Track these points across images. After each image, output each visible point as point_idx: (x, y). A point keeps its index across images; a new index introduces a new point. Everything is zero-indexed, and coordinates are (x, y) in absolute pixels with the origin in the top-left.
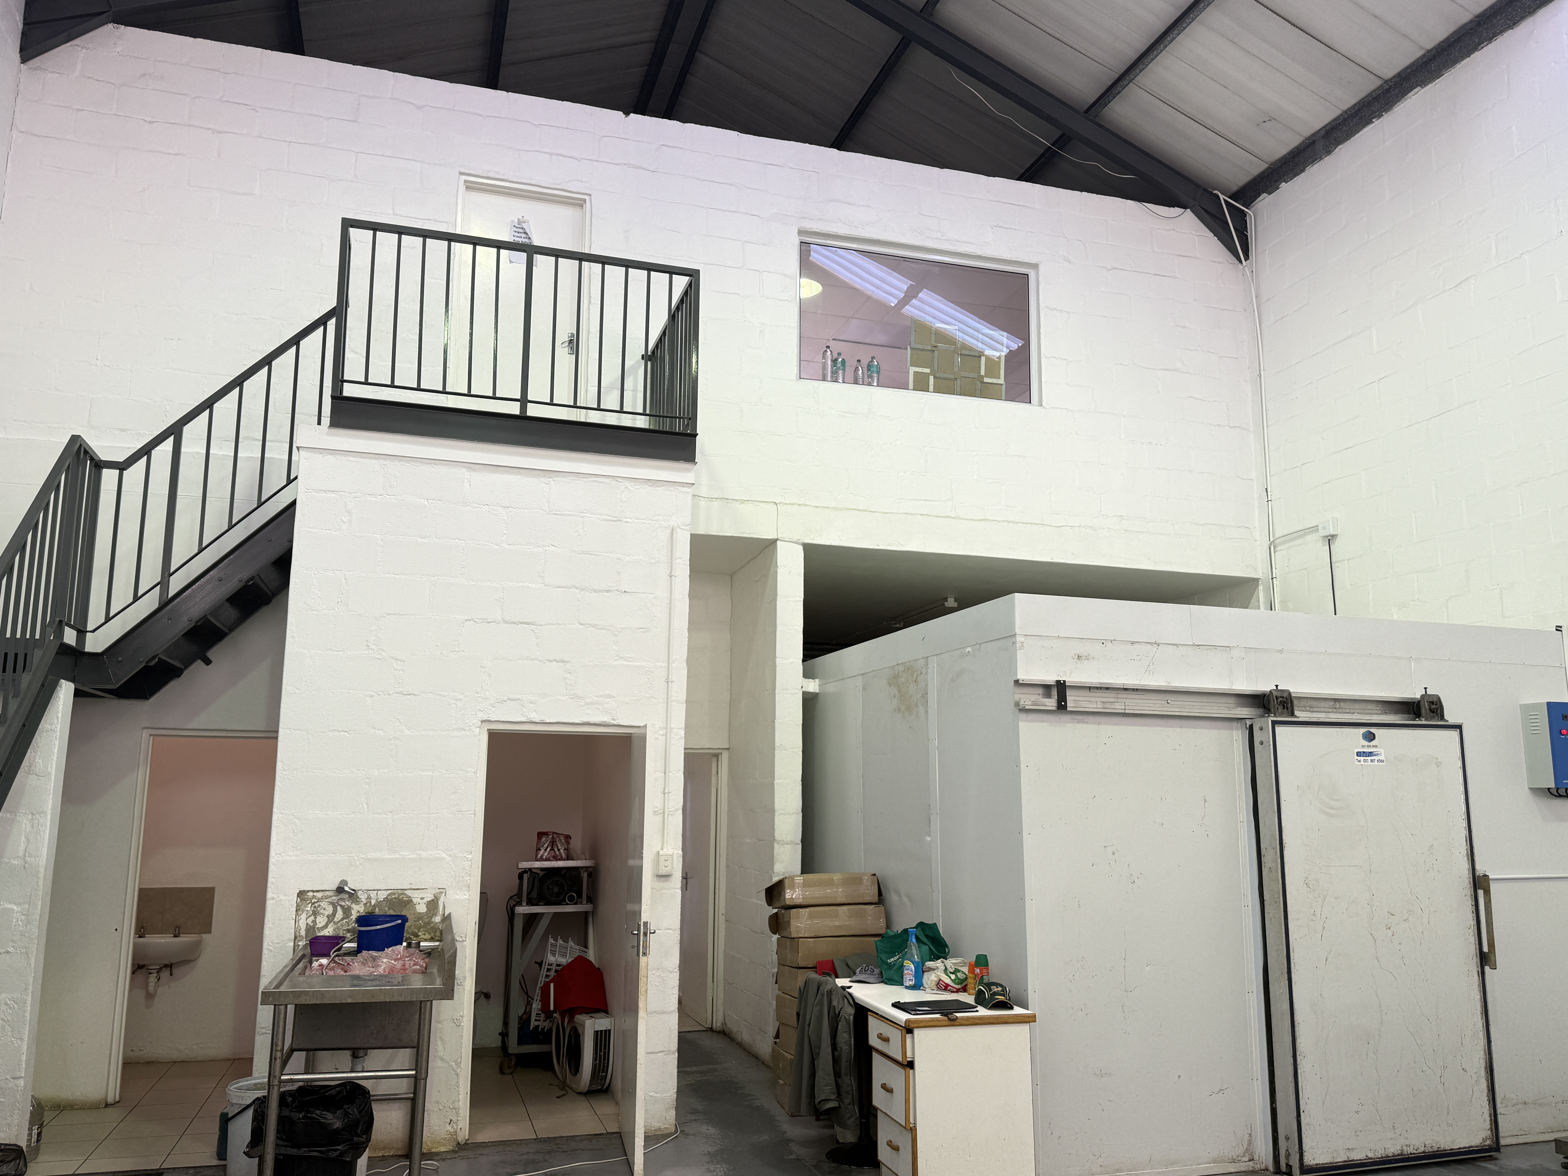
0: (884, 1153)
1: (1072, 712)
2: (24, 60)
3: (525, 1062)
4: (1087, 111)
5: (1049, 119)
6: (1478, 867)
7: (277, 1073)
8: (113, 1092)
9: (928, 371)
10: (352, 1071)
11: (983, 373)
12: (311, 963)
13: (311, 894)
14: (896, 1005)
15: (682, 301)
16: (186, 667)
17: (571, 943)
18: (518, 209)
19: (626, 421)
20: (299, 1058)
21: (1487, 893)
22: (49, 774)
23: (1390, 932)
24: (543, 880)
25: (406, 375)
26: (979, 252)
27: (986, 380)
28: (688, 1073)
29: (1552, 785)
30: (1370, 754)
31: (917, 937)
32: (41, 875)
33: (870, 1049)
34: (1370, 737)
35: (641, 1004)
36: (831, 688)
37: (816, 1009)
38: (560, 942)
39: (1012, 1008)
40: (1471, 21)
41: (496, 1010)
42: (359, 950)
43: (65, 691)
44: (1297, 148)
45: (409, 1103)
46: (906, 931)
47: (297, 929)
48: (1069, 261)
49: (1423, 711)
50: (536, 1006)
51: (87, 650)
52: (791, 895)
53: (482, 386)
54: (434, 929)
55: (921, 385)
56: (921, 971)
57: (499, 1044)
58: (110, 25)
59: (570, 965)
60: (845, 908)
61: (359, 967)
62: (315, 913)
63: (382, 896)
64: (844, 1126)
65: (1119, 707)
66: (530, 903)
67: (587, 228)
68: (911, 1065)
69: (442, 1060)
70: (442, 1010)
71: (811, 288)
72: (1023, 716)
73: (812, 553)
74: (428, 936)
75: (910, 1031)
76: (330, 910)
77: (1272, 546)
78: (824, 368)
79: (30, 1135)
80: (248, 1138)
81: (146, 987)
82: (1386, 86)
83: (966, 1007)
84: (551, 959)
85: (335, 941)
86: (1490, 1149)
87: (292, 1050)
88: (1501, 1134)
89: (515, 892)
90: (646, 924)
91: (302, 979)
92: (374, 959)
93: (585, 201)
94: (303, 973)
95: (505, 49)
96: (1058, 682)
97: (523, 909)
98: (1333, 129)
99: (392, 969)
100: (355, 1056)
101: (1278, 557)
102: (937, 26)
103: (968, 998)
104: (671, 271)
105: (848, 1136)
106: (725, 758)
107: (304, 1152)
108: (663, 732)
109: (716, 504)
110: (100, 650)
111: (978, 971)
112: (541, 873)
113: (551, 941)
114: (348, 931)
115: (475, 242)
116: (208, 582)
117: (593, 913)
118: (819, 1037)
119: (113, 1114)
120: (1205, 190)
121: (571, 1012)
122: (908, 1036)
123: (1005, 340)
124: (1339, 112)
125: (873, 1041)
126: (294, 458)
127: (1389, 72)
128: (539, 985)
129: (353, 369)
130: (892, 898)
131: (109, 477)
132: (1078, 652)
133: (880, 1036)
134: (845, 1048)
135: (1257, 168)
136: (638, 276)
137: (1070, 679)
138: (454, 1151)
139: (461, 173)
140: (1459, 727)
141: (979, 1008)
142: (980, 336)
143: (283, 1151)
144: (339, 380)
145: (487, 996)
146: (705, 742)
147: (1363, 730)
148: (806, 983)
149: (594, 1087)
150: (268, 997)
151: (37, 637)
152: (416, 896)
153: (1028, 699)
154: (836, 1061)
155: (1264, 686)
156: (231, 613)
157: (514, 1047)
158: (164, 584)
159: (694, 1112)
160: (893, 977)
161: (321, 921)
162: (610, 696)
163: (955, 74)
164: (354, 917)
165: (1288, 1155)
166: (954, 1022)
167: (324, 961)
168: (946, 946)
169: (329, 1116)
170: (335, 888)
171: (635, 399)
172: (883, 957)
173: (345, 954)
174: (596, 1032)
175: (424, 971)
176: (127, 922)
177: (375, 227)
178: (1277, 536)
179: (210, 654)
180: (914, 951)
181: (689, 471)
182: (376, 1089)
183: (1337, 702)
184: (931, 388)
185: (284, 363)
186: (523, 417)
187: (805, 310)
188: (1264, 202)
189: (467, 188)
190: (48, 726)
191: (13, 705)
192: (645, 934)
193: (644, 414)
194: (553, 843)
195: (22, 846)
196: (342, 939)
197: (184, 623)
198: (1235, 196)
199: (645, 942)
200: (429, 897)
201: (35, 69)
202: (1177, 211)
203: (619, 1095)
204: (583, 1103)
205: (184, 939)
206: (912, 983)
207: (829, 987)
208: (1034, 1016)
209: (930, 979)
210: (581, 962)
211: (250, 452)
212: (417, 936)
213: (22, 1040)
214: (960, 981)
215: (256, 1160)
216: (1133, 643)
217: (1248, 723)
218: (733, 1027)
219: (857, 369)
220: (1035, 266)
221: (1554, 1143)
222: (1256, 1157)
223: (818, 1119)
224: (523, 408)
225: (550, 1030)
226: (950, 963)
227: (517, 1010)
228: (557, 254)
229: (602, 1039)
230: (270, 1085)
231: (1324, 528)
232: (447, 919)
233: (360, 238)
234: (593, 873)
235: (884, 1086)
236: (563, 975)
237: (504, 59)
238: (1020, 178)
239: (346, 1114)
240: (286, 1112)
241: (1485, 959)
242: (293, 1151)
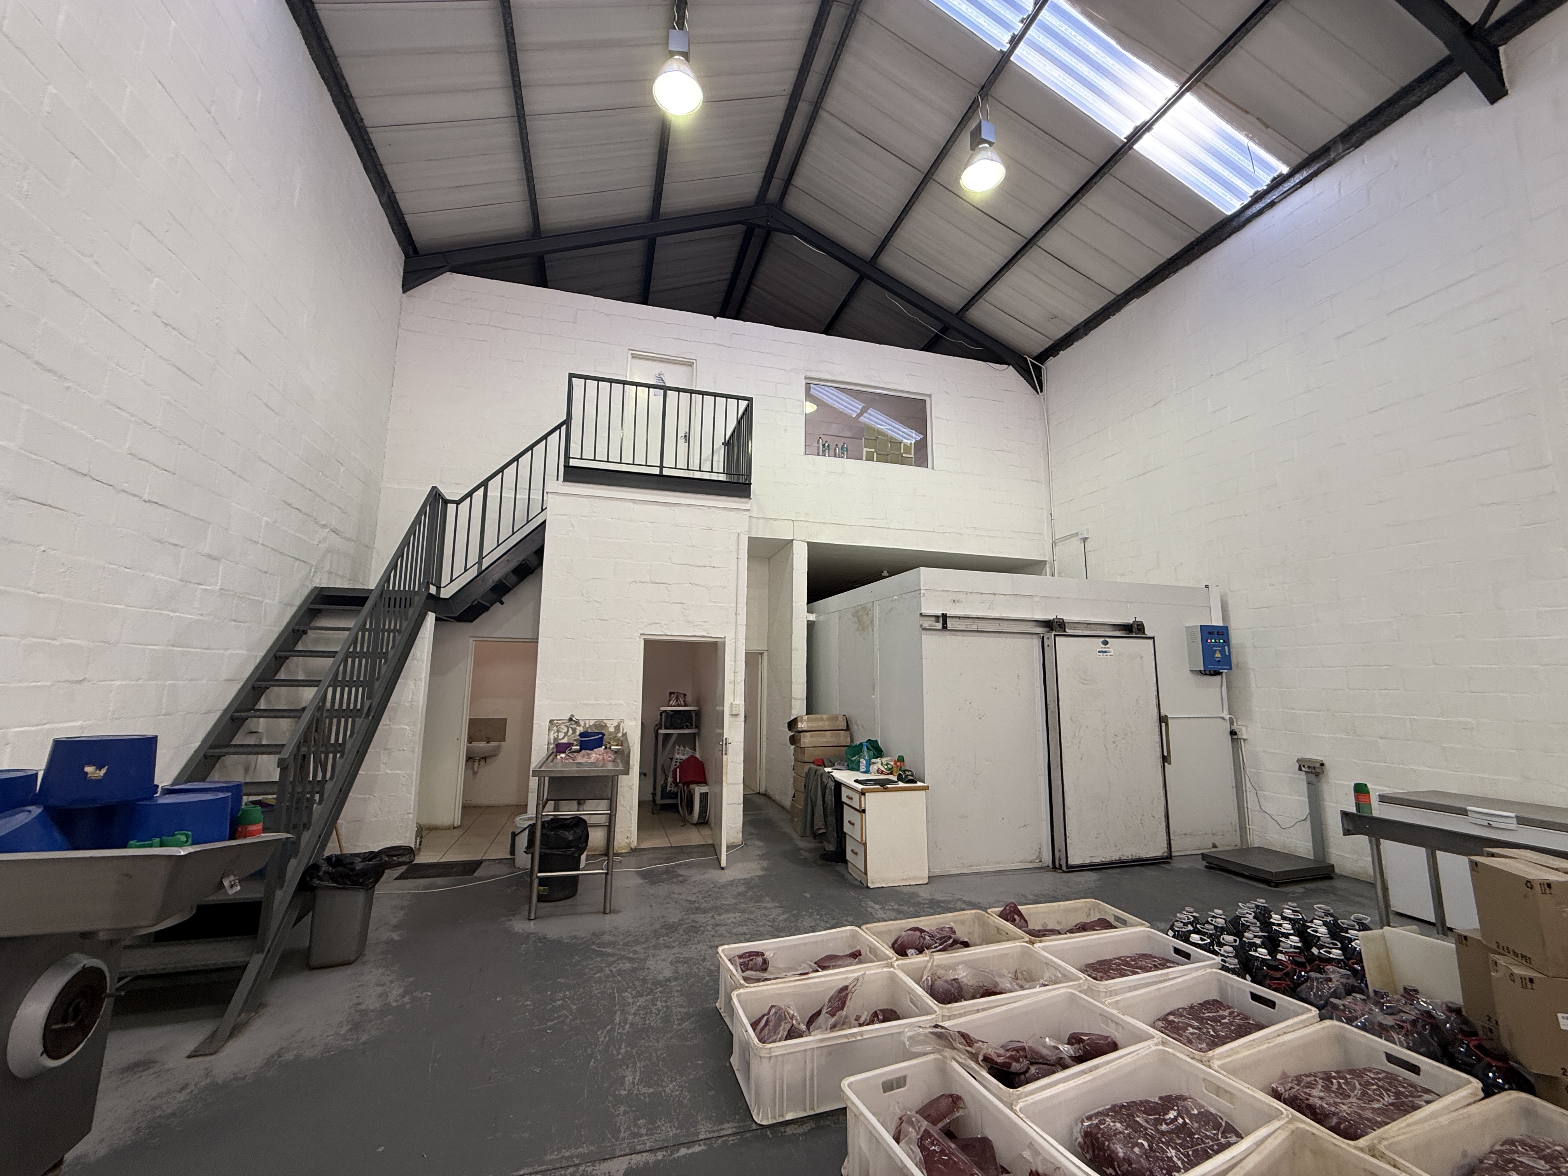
0: (849, 856)
1: (949, 630)
2: (404, 292)
3: (665, 808)
4: (957, 314)
5: (937, 318)
6: (1162, 711)
7: (540, 811)
8: (457, 822)
9: (873, 450)
10: (578, 811)
11: (902, 451)
12: (556, 756)
13: (556, 722)
14: (856, 781)
15: (743, 414)
16: (492, 606)
17: (687, 749)
18: (659, 367)
19: (714, 477)
20: (551, 804)
21: (1167, 725)
22: (423, 659)
23: (1115, 745)
24: (672, 716)
25: (602, 455)
26: (900, 388)
27: (904, 455)
28: (747, 814)
29: (1202, 669)
30: (1106, 652)
31: (867, 747)
32: (420, 712)
33: (843, 803)
34: (1106, 643)
35: (724, 779)
36: (822, 618)
37: (814, 784)
38: (682, 748)
39: (916, 783)
40: (1165, 262)
41: (650, 781)
42: (580, 750)
43: (431, 617)
44: (1069, 332)
45: (606, 828)
46: (861, 744)
47: (549, 739)
48: (947, 393)
49: (1134, 630)
50: (670, 780)
51: (441, 596)
52: (801, 726)
53: (640, 460)
54: (618, 740)
55: (870, 458)
56: (869, 764)
57: (651, 799)
58: (448, 273)
59: (688, 759)
60: (829, 732)
61: (580, 758)
62: (558, 731)
63: (592, 723)
64: (829, 842)
65: (974, 628)
66: (666, 728)
67: (695, 376)
68: (864, 811)
69: (623, 806)
70: (623, 779)
71: (811, 408)
72: (924, 632)
73: (812, 547)
74: (615, 744)
75: (863, 794)
76: (565, 730)
77: (1054, 544)
78: (818, 449)
79: (416, 842)
80: (526, 845)
81: (473, 769)
82: (1118, 299)
83: (893, 782)
84: (677, 756)
85: (569, 745)
86: (1167, 858)
87: (548, 800)
88: (1173, 850)
89: (658, 722)
90: (726, 739)
91: (551, 764)
92: (588, 754)
93: (693, 363)
94: (552, 761)
95: (651, 285)
96: (943, 614)
97: (662, 731)
98: (1089, 322)
99: (598, 760)
100: (579, 804)
101: (1056, 550)
102: (879, 270)
103: (895, 778)
104: (738, 398)
105: (831, 847)
106: (766, 653)
107: (554, 851)
108: (734, 641)
109: (761, 520)
110: (448, 597)
111: (899, 764)
112: (671, 713)
113: (677, 747)
114: (575, 740)
115: (637, 384)
116: (501, 562)
117: (699, 734)
118: (816, 798)
119: (456, 832)
120: (1020, 355)
121: (688, 783)
122: (863, 797)
123: (914, 435)
124: (1092, 313)
125: (844, 799)
126: (545, 498)
127: (1120, 291)
128: (671, 769)
129: (575, 452)
130: (854, 727)
131: (451, 507)
132: (954, 598)
133: (848, 797)
134: (830, 802)
135: (1048, 343)
136: (721, 401)
137: (949, 613)
138: (629, 852)
139: (629, 350)
140: (1153, 638)
141: (899, 782)
142: (901, 433)
143: (544, 851)
144: (567, 457)
145: (645, 775)
146: (755, 647)
147: (1102, 639)
148: (809, 770)
149: (700, 821)
150: (535, 773)
151: (416, 589)
152: (609, 723)
153: (927, 623)
154: (824, 809)
155: (1050, 617)
156: (514, 578)
157: (659, 801)
158: (480, 563)
159: (751, 834)
160: (853, 767)
161: (561, 735)
162: (706, 622)
163: (887, 294)
164: (578, 733)
165: (1060, 859)
166: (886, 790)
167: (563, 755)
168: (882, 751)
169: (567, 833)
170: (568, 718)
171: (719, 465)
172: (849, 757)
173: (573, 752)
174: (701, 794)
175: (614, 761)
176: (463, 736)
177: (586, 378)
178: (1057, 538)
179: (503, 599)
180: (866, 754)
181: (747, 503)
182: (590, 820)
183: (1088, 624)
184: (875, 459)
185: (540, 449)
186: (661, 476)
187: (808, 418)
188: (1051, 362)
189: (633, 357)
190: (422, 636)
191: (405, 624)
192: (726, 744)
193: (724, 473)
194: (677, 698)
195: (410, 697)
196: (572, 744)
197: (490, 583)
198: (1037, 358)
199: (726, 748)
200: (616, 724)
201: (410, 296)
202: (1005, 366)
203: (713, 825)
204: (695, 829)
205: (492, 744)
206: (864, 770)
207: (821, 772)
208: (928, 787)
209: (874, 768)
210: (693, 758)
211: (522, 496)
212: (609, 743)
213: (411, 794)
214: (890, 769)
215: (530, 856)
216: (982, 594)
217: (1042, 635)
218: (770, 793)
219: (835, 449)
220: (930, 396)
221: (1200, 856)
222: (1043, 860)
223: (815, 838)
224: (661, 471)
225: (677, 792)
226: (884, 760)
227: (660, 782)
228: (679, 390)
229: (704, 797)
230: (537, 817)
231: (1081, 534)
232: (625, 735)
233: (577, 383)
234: (698, 713)
235: (849, 822)
236: (683, 764)
237: (651, 290)
238: (922, 350)
239: (575, 832)
240: (545, 831)
241: (1165, 759)
242: (549, 851)
